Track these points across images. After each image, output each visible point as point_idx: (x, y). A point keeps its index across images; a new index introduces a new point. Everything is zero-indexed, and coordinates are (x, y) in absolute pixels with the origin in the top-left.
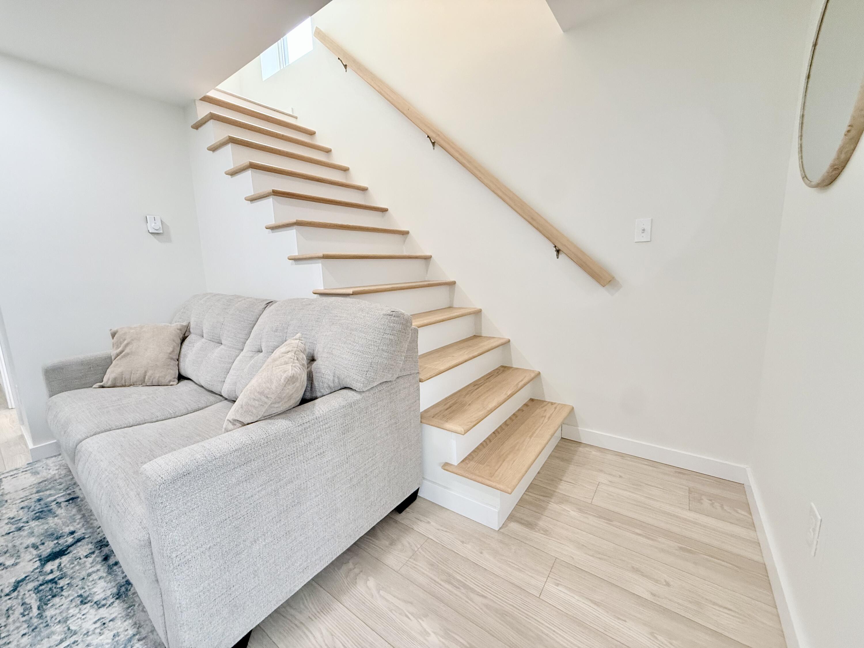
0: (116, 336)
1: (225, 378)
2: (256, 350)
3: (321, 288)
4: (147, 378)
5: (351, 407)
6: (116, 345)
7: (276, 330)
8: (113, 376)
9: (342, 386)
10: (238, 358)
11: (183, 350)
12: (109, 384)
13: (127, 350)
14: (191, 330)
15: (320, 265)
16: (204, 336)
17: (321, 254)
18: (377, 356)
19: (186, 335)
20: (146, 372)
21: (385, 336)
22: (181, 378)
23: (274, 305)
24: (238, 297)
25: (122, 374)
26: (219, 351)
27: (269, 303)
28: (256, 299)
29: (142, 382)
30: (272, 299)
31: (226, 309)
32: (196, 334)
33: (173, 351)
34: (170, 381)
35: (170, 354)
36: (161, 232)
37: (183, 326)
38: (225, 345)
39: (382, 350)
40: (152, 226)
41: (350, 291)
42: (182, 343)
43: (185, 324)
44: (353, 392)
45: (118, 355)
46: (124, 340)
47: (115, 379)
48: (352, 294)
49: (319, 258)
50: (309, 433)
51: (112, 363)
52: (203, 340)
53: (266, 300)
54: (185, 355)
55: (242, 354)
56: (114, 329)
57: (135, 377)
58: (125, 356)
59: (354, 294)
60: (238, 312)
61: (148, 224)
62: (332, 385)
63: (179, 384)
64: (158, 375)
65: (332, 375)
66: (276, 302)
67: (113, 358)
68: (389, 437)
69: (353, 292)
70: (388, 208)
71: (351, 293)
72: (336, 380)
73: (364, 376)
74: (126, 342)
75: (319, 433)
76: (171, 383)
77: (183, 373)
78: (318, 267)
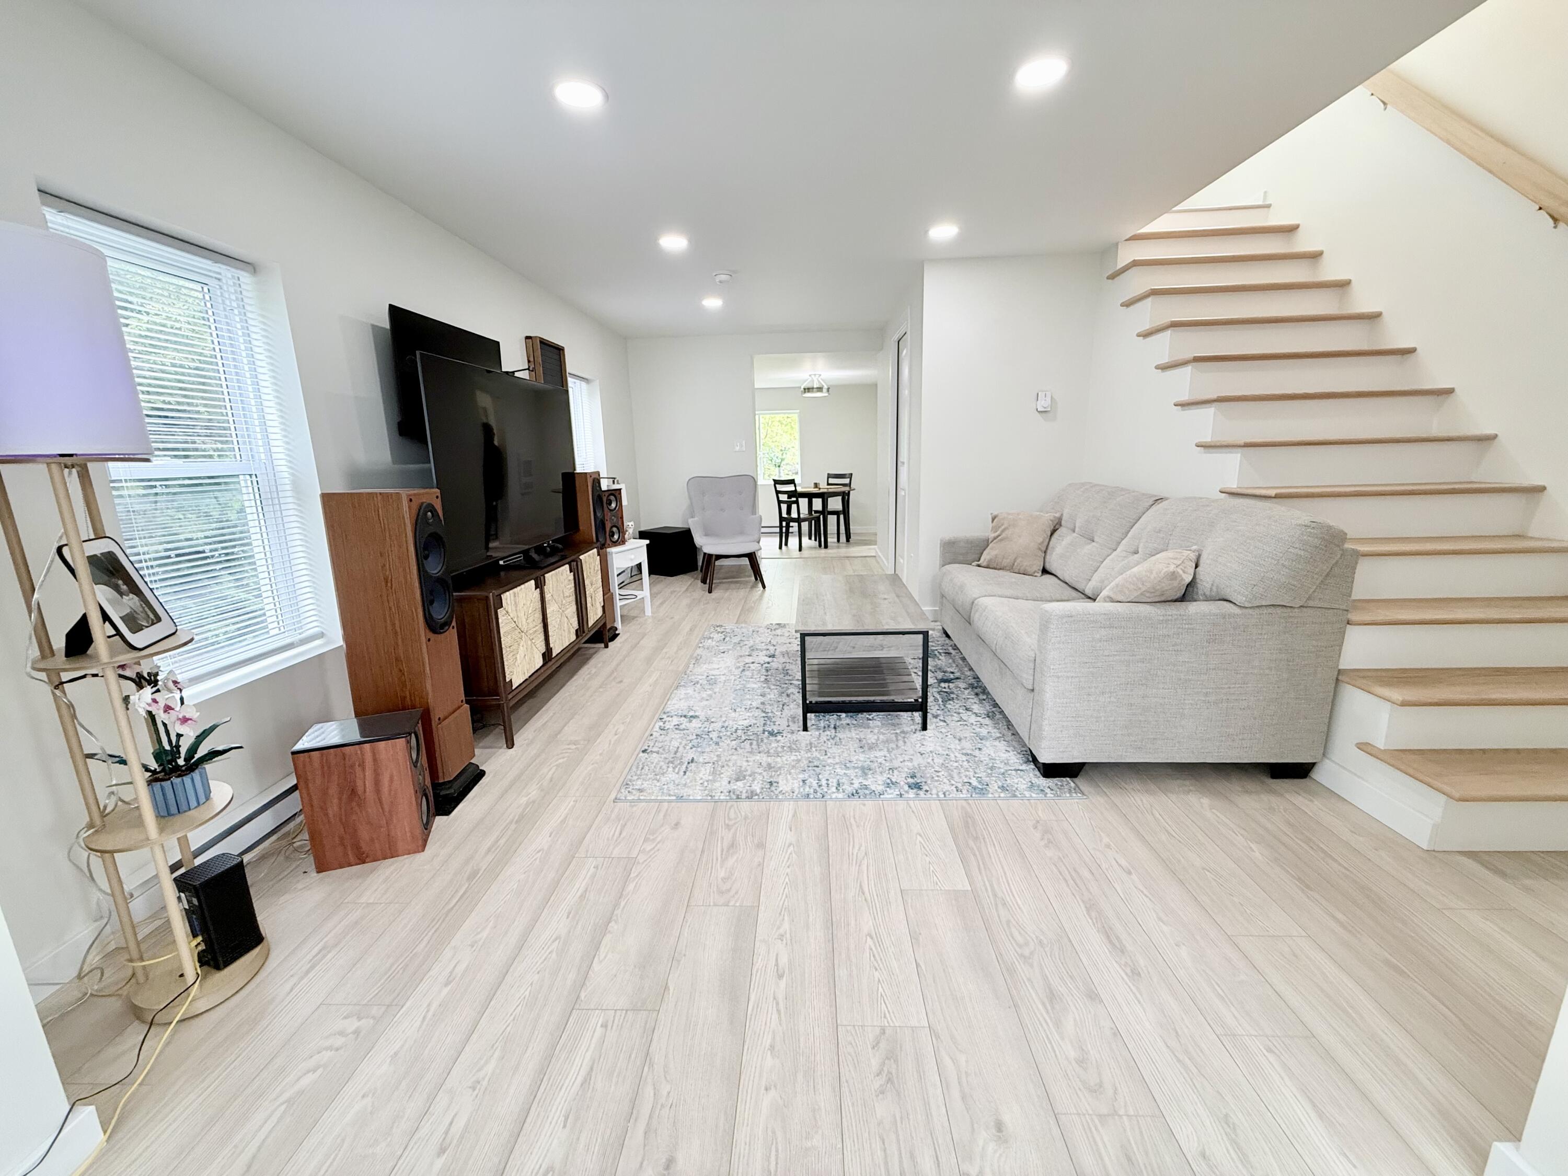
0: (995, 520)
1: (1092, 577)
2: (1132, 550)
3: (1233, 485)
4: (1016, 564)
5: (1224, 618)
6: (995, 529)
7: (1160, 531)
8: (988, 557)
9: (1221, 598)
10: (1110, 557)
11: (1051, 543)
12: (984, 564)
13: (1004, 535)
14: (1063, 523)
15: (1239, 455)
16: (1077, 530)
17: (1242, 442)
18: (1274, 571)
19: (1057, 527)
20: (1015, 561)
21: (1291, 550)
22: (1045, 571)
23: (1164, 503)
24: (1122, 489)
25: (996, 556)
26: (1089, 548)
27: (1158, 500)
28: (1143, 494)
29: (1011, 569)
30: (1162, 495)
31: (1105, 502)
32: (1067, 527)
33: (1043, 542)
34: (1034, 573)
35: (1040, 544)
36: (1049, 409)
37: (1055, 517)
38: (1097, 542)
39: (1283, 566)
40: (1043, 404)
41: (1272, 493)
42: (1052, 534)
43: (1058, 515)
44: (1231, 605)
45: (995, 538)
46: (1002, 525)
47: (990, 561)
48: (1275, 497)
49: (1240, 446)
50: (1170, 626)
51: (988, 545)
52: (1075, 535)
53: (1156, 496)
54: (1053, 548)
55: (1115, 553)
56: (995, 513)
57: (1006, 562)
58: (1001, 540)
59: (1277, 496)
60: (1118, 508)
61: (1039, 402)
62: (1208, 593)
63: (1044, 576)
64: (1026, 564)
65: (1211, 583)
66: (1166, 499)
67: (990, 541)
68: (1273, 672)
69: (1276, 495)
70: (1417, 347)
71: (1273, 495)
72: (1214, 589)
73: (1249, 590)
74: (1003, 527)
75: (1180, 630)
76: (1036, 574)
77: (1048, 567)
78: (1234, 459)
